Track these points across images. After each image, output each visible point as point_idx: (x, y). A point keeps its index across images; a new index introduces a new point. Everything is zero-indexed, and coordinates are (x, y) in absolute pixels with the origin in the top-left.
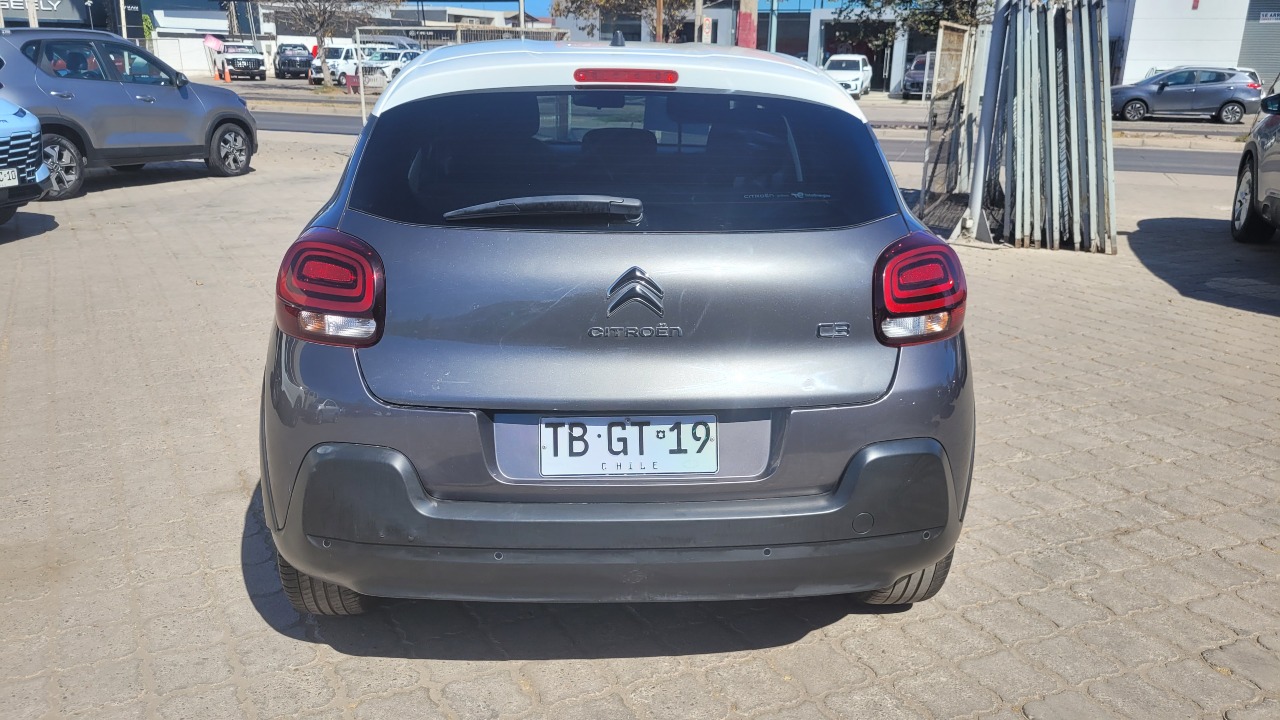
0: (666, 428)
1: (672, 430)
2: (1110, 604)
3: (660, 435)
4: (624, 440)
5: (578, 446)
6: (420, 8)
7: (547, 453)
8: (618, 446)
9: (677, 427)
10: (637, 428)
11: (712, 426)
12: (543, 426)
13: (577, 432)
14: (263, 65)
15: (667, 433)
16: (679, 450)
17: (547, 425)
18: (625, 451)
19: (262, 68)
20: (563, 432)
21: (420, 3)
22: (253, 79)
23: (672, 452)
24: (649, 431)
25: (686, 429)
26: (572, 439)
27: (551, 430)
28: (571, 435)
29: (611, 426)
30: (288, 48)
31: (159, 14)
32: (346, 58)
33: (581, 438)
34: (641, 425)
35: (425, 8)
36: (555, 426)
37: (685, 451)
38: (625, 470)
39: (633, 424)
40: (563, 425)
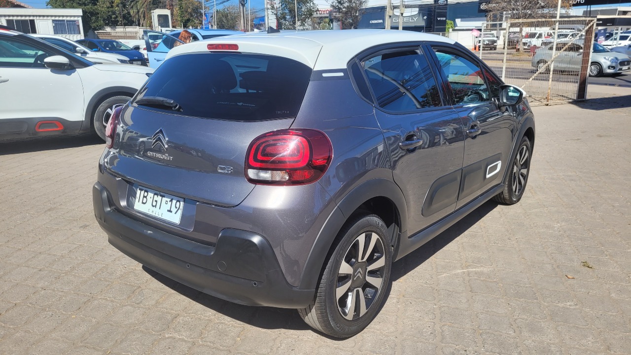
0: (169, 200)
1: (170, 201)
3: (166, 202)
4: (156, 201)
5: (145, 200)
6: (589, 9)
7: (137, 200)
8: (154, 204)
9: (171, 201)
10: (161, 198)
11: (182, 203)
12: (138, 189)
13: (146, 194)
14: (496, 42)
15: (168, 202)
16: (170, 211)
18: (156, 206)
19: (495, 44)
20: (143, 192)
21: (589, 6)
22: (491, 50)
23: (168, 211)
24: (165, 199)
25: (174, 202)
26: (144, 197)
28: (144, 195)
29: (155, 194)
30: (512, 34)
31: (458, 21)
32: (539, 37)
33: (146, 197)
35: (592, 9)
36: (141, 190)
38: (153, 214)
39: (161, 196)
40: (143, 190)
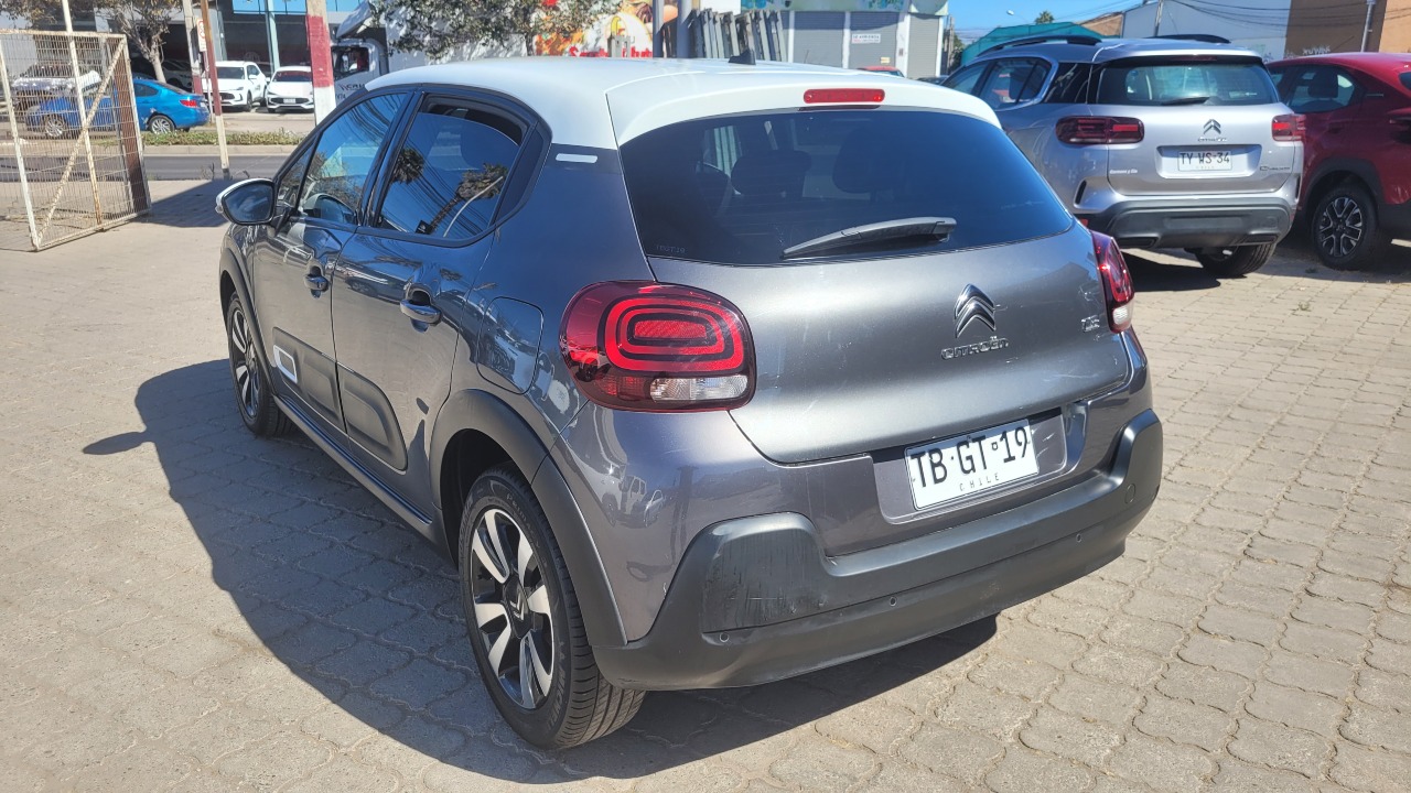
0: (997, 438)
1: (1001, 439)
2: (1154, 536)
3: (994, 446)
4: (970, 458)
5: (939, 472)
7: (916, 485)
8: (967, 466)
10: (977, 444)
11: (1027, 428)
12: (909, 458)
13: (936, 458)
15: (1000, 444)
16: (1010, 458)
17: (913, 457)
18: (973, 469)
20: (925, 459)
23: (1006, 461)
24: (986, 443)
25: (1011, 435)
26: (934, 466)
27: (916, 460)
28: (931, 462)
29: (959, 445)
33: (940, 464)
34: (979, 440)
36: (918, 456)
37: (1013, 458)
38: (977, 488)
39: (974, 441)
40: (923, 454)
